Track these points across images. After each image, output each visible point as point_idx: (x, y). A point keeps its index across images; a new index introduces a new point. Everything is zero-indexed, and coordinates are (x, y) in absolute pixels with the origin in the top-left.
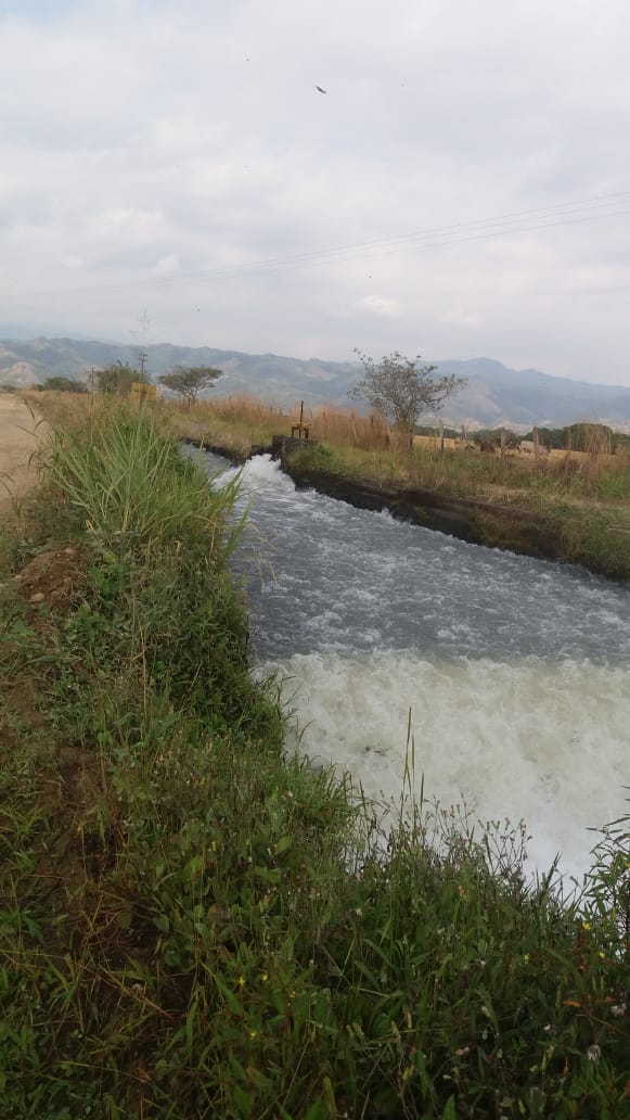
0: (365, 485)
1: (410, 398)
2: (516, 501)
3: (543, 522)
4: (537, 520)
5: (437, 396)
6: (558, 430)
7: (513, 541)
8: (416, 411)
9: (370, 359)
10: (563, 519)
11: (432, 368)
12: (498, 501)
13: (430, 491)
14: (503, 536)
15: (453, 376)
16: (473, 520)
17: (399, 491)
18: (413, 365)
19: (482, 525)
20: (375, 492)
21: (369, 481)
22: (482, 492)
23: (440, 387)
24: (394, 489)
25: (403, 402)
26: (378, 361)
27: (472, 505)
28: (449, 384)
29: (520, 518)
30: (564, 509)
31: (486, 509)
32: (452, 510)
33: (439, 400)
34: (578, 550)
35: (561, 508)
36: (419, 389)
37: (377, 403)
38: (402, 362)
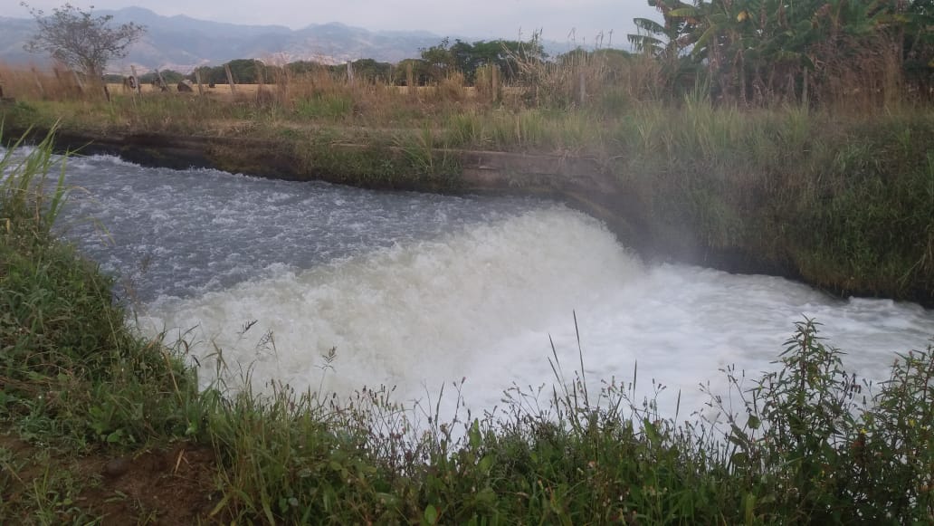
0: (87, 135)
1: (92, 47)
2: (244, 132)
3: (275, 146)
4: (269, 145)
5: (120, 43)
6: (219, 67)
7: (253, 167)
8: (103, 60)
9: (41, 12)
10: (292, 141)
11: (108, 17)
12: (229, 133)
13: (158, 132)
14: (242, 164)
15: (132, 24)
16: (209, 153)
17: (126, 136)
18: (87, 16)
19: (219, 156)
20: (100, 141)
21: (89, 131)
22: (210, 127)
23: (121, 36)
24: (120, 135)
25: (86, 52)
26: (49, 13)
27: (205, 140)
28: (128, 32)
29: (253, 146)
30: (289, 133)
31: (219, 142)
32: (184, 147)
33: (123, 47)
34: (313, 166)
35: (286, 133)
36: (100, 38)
37: (58, 54)
38: (76, 13)
